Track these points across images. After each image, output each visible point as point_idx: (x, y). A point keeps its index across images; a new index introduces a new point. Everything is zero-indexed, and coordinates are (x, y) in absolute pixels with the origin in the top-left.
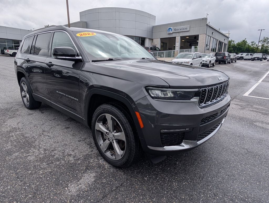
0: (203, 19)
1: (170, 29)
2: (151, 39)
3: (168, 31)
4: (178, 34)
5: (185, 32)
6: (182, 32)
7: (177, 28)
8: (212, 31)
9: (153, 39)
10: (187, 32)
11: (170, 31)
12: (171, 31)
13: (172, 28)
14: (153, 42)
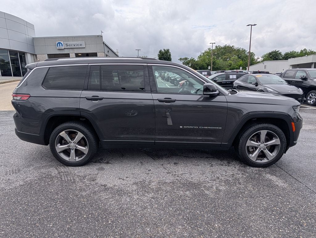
0: (98, 36)
1: (59, 43)
2: (33, 55)
3: (58, 46)
4: (71, 50)
5: (80, 49)
6: (77, 49)
7: (69, 43)
8: (107, 49)
9: (36, 55)
10: (82, 49)
11: (60, 46)
12: (62, 46)
13: (62, 42)
14: (36, 58)
